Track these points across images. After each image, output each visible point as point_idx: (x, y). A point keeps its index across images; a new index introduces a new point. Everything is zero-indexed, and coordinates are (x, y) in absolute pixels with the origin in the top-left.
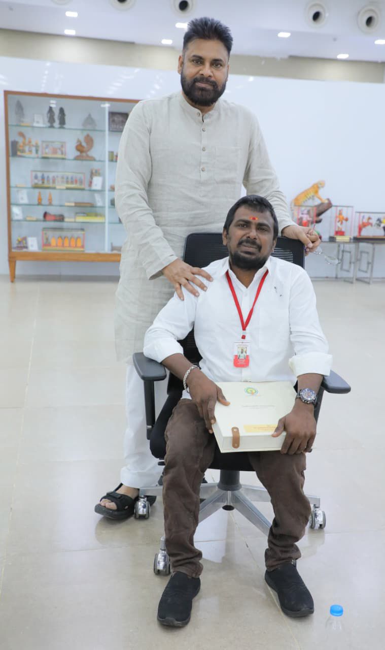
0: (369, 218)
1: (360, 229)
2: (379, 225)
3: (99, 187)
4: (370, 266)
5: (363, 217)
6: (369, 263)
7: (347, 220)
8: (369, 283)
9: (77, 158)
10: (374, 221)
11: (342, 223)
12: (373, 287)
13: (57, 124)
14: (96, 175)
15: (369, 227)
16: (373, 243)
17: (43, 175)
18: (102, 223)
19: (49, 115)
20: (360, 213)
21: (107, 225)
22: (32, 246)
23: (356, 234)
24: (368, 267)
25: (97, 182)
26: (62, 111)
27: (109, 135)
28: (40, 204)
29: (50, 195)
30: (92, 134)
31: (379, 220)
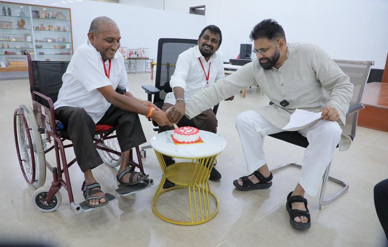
0: (132, 51)
1: (130, 55)
2: (136, 54)
3: (30, 40)
4: (135, 67)
5: (130, 51)
6: (134, 67)
7: (125, 52)
8: (135, 73)
9: (18, 29)
10: (134, 52)
11: (123, 53)
12: (137, 74)
13: (7, 14)
14: (28, 36)
15: (132, 55)
16: (136, 60)
17: (3, 36)
18: (33, 55)
19: (3, 10)
20: (129, 49)
21: (35, 55)
22: (3, 65)
23: (129, 57)
24: (134, 68)
25: (29, 39)
26: (9, 9)
27: (33, 19)
28: (3, 48)
29: (8, 44)
30: (24, 19)
31: (135, 52)
